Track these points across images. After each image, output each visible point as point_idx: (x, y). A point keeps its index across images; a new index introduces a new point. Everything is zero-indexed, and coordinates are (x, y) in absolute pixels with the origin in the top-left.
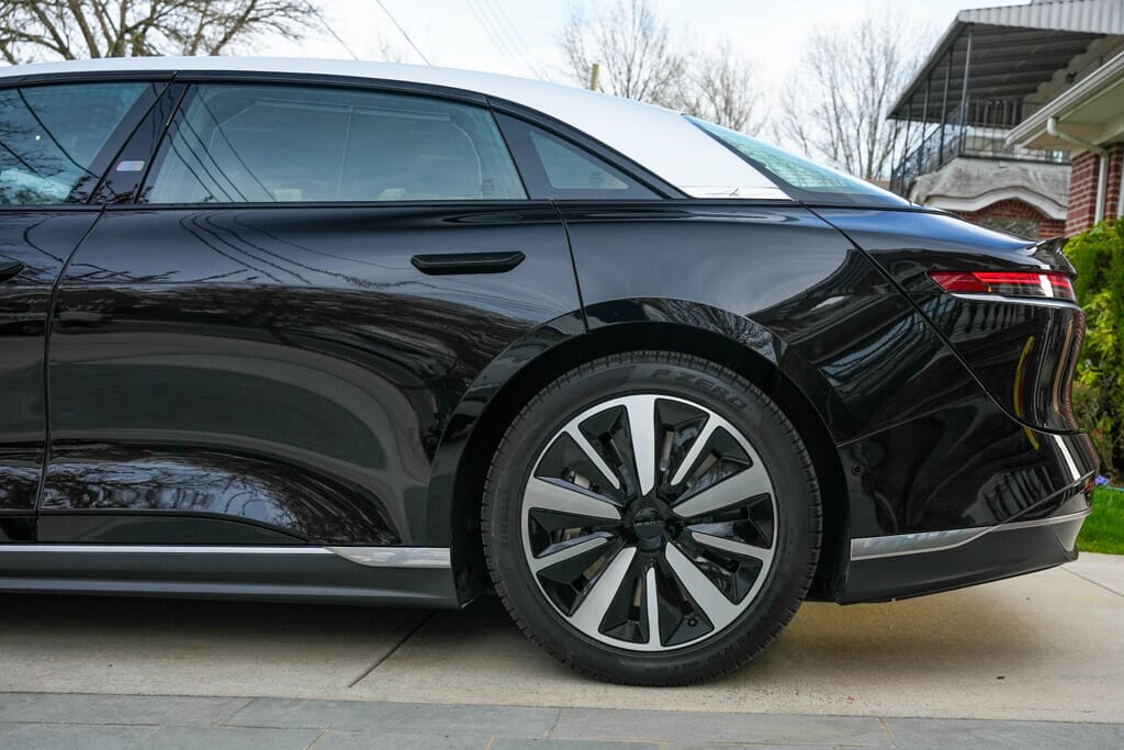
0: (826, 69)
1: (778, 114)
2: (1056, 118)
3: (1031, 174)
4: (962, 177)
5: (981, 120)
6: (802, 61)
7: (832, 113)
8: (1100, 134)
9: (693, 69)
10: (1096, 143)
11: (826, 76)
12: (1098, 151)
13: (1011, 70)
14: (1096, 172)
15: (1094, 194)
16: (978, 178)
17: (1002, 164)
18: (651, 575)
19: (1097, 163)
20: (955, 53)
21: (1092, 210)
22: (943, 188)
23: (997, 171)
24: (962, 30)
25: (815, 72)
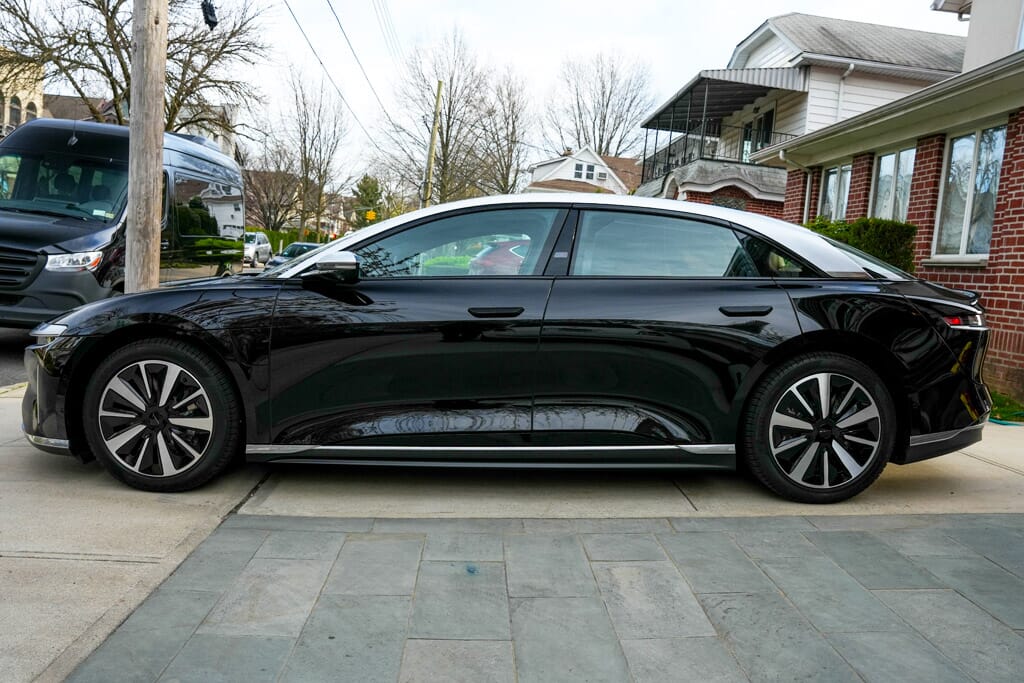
0: (573, 82)
1: (543, 111)
2: (785, 151)
3: (742, 171)
4: (702, 171)
5: (714, 133)
6: (558, 77)
7: (577, 112)
8: (809, 161)
9: (492, 83)
10: (806, 166)
11: (573, 86)
12: (807, 170)
13: (721, 103)
14: (805, 182)
15: (804, 195)
16: (712, 172)
17: (726, 164)
18: (826, 453)
19: (806, 177)
20: (694, 94)
21: (803, 204)
22: (692, 178)
23: (723, 168)
24: (701, 82)
25: (567, 84)
